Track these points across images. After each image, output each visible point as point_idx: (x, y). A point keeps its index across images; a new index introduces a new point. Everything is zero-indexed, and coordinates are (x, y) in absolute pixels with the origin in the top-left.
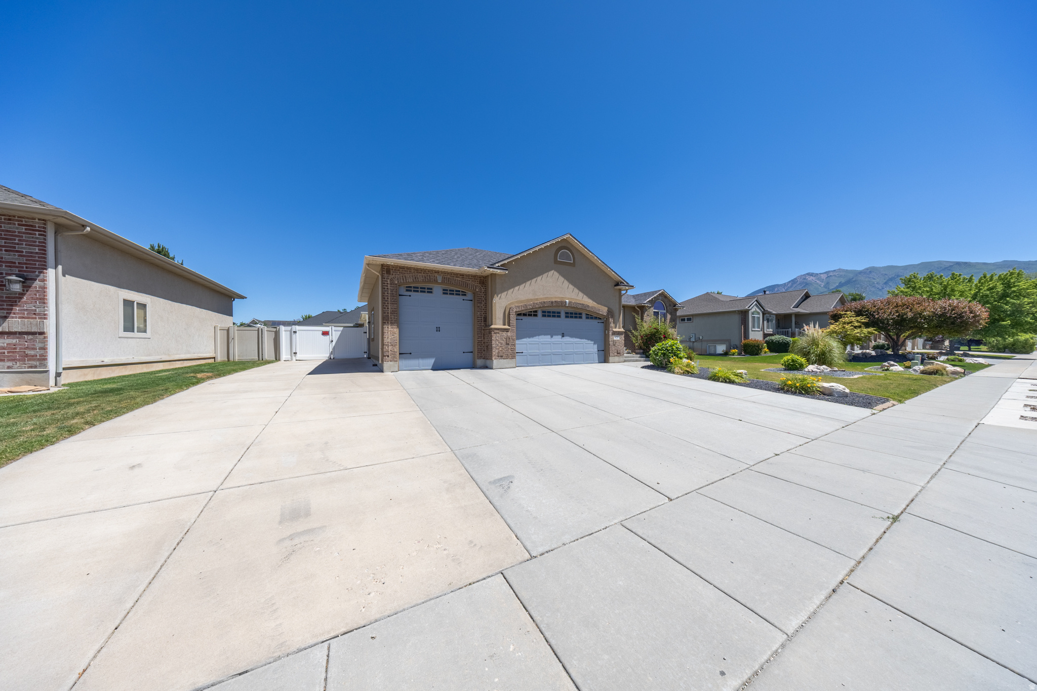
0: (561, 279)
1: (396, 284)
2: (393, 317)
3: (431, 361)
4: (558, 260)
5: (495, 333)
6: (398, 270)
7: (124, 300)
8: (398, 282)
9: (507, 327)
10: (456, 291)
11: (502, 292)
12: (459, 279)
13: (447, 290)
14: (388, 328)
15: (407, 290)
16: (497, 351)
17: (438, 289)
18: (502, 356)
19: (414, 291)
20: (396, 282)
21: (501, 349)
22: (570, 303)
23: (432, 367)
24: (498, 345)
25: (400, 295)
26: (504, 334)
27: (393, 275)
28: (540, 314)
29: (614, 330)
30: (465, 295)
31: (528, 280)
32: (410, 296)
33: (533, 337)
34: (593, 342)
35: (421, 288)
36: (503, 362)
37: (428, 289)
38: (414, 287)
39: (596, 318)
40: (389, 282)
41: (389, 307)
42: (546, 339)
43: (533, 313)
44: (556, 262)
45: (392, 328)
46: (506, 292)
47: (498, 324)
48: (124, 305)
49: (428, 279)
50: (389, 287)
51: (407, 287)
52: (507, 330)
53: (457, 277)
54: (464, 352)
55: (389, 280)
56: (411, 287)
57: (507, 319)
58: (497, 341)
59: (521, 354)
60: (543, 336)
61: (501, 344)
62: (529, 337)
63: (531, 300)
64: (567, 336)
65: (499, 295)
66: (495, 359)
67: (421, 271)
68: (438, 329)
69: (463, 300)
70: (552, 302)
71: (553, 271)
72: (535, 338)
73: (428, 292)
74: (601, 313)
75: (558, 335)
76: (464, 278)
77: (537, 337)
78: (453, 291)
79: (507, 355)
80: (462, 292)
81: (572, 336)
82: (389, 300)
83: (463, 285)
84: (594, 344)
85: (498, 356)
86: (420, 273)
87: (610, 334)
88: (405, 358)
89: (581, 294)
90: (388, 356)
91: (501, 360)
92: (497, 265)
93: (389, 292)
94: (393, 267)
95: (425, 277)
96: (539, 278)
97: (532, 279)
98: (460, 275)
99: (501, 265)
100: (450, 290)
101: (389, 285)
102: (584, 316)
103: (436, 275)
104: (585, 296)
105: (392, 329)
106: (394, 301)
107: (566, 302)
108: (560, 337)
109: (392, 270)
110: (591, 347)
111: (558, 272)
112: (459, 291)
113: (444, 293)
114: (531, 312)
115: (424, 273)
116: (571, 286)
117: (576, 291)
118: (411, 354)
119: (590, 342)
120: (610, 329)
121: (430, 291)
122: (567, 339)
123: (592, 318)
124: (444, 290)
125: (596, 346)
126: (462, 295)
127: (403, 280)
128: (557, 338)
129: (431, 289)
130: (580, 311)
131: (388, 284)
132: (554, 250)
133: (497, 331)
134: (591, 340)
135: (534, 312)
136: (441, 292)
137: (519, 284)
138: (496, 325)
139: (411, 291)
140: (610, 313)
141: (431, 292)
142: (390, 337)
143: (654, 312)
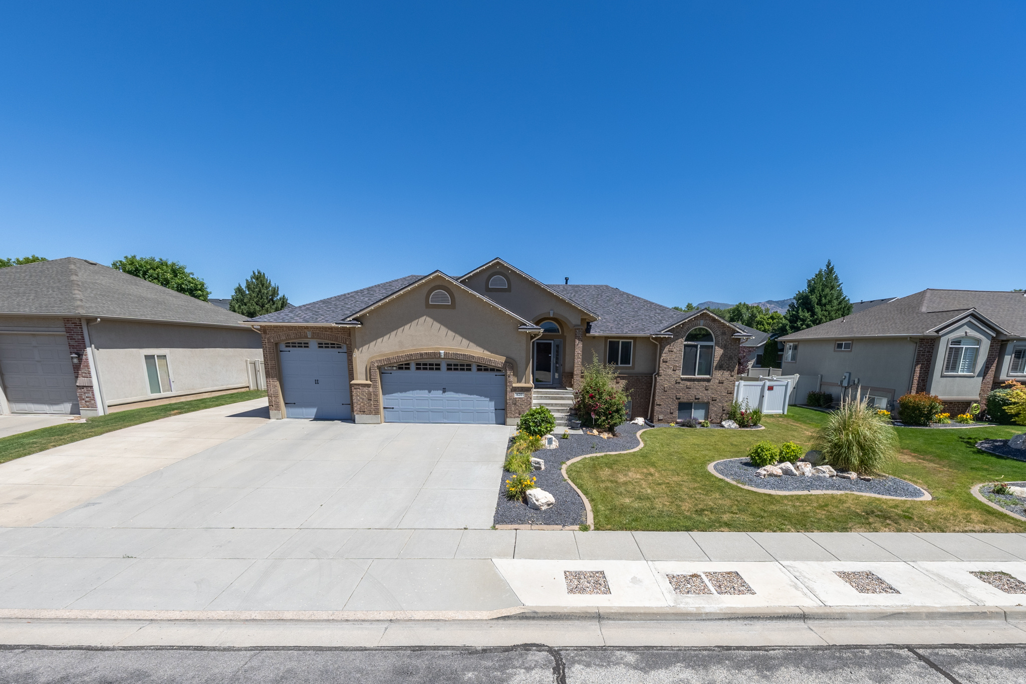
0: (437, 325)
1: (273, 343)
2: (272, 372)
3: (313, 411)
4: (430, 303)
5: (355, 389)
6: (273, 330)
7: (145, 356)
8: (274, 340)
9: (369, 382)
10: (331, 344)
11: (363, 346)
12: (328, 333)
13: (322, 344)
14: (270, 381)
15: (287, 346)
16: (359, 407)
17: (313, 344)
18: (365, 412)
19: (293, 346)
20: (272, 341)
21: (362, 405)
22: (446, 354)
23: (315, 416)
24: (359, 400)
25: (281, 351)
26: (366, 389)
27: (269, 334)
28: (413, 366)
29: (514, 385)
30: (340, 347)
31: (393, 331)
32: (289, 351)
33: (405, 391)
34: (488, 399)
35: (298, 343)
36: (365, 417)
37: (304, 343)
38: (292, 343)
39: (492, 370)
40: (266, 341)
41: (269, 363)
42: (424, 393)
43: (404, 366)
44: (428, 306)
45: (273, 382)
46: (368, 346)
47: (360, 379)
48: (146, 359)
49: (298, 335)
50: (267, 346)
51: (286, 343)
52: (368, 386)
53: (326, 331)
54: (343, 404)
55: (266, 340)
56: (289, 343)
57: (369, 375)
58: (359, 397)
59: (391, 410)
60: (418, 391)
61: (363, 399)
62: (401, 392)
63: (397, 352)
64: (450, 391)
65: (360, 349)
66: (357, 414)
67: (292, 328)
68: (317, 382)
69: (339, 352)
70: (421, 354)
71: (425, 317)
72: (407, 392)
73: (305, 347)
74: (493, 364)
75: (438, 390)
76: (332, 331)
77: (411, 392)
78: (328, 344)
79: (370, 410)
80: (337, 344)
81: (457, 391)
82: (268, 357)
83: (333, 338)
84: (491, 400)
85: (360, 412)
86: (292, 330)
87: (509, 389)
88: (291, 407)
89: (465, 342)
90: (273, 406)
91: (363, 415)
92: (348, 319)
93: (268, 350)
94: (269, 327)
95: (296, 334)
96: (407, 327)
97: (397, 328)
98: (329, 329)
99: (353, 319)
100: (325, 344)
101: (267, 344)
102: (474, 368)
103: (306, 331)
104: (471, 344)
105: (273, 383)
106: (272, 358)
107: (440, 353)
108: (441, 392)
109: (268, 329)
110: (489, 406)
111: (431, 317)
112: (334, 344)
113: (319, 347)
114: (402, 365)
115: (295, 330)
116: (451, 333)
117: (458, 338)
118: (295, 404)
119: (483, 398)
120: (508, 384)
121: (306, 346)
122: (450, 395)
123: (486, 370)
124: (319, 344)
125: (493, 403)
126: (338, 347)
127: (278, 338)
128: (439, 393)
129: (307, 343)
130: (469, 363)
131: (266, 343)
132: (425, 291)
133: (357, 387)
134: (486, 397)
135: (406, 364)
136: (317, 346)
137: (383, 335)
138: (357, 380)
139: (289, 346)
140: (511, 364)
141: (308, 347)
142: (272, 390)
143: (685, 346)
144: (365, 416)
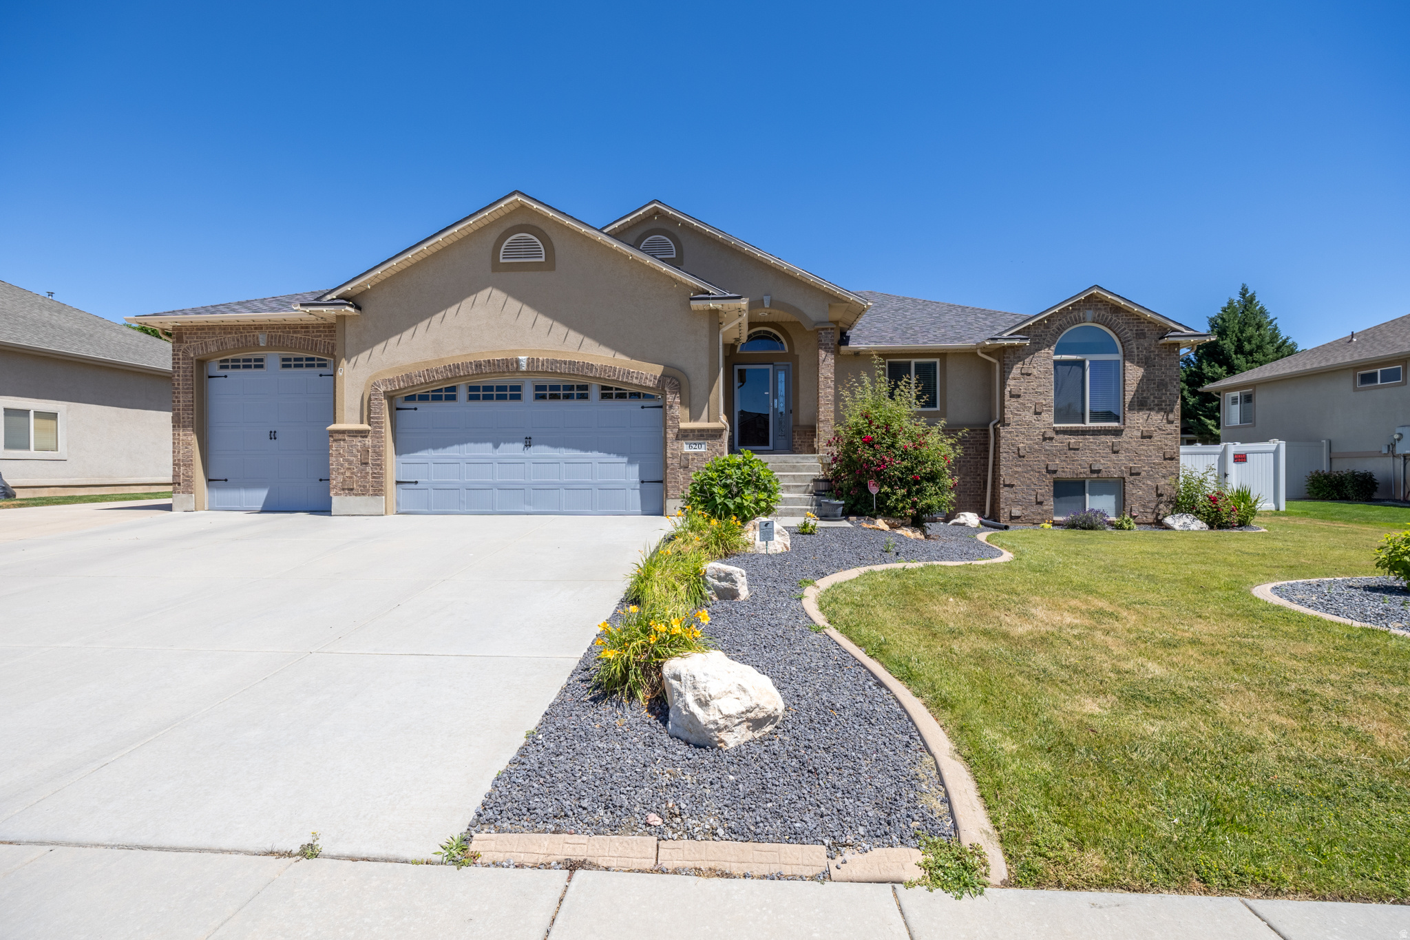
0: (514, 305)
1: (192, 358)
2: (186, 415)
3: (260, 495)
4: (502, 261)
5: (335, 440)
6: (195, 334)
7: (5, 409)
8: (194, 354)
9: (365, 426)
10: (308, 359)
11: (359, 351)
12: (299, 336)
13: (289, 360)
14: (179, 435)
15: (222, 367)
16: (340, 478)
17: (273, 359)
18: (352, 489)
19: (233, 367)
20: (192, 355)
21: (348, 474)
22: (531, 362)
23: (264, 505)
24: (342, 465)
25: (210, 377)
26: (357, 442)
27: (187, 342)
28: (463, 393)
29: (683, 425)
30: (324, 365)
31: (422, 320)
32: (226, 377)
33: (444, 446)
34: (625, 460)
35: (244, 360)
36: (353, 502)
37: (256, 360)
38: (233, 360)
39: (636, 395)
40: (181, 357)
41: (181, 399)
42: (484, 450)
43: (444, 394)
44: (496, 266)
45: (185, 435)
46: (368, 352)
47: (349, 420)
48: (5, 415)
49: (242, 343)
50: (181, 365)
51: (221, 361)
52: (363, 434)
53: (295, 332)
54: (321, 480)
55: (181, 353)
56: (227, 361)
57: (368, 412)
58: (341, 457)
59: (413, 486)
60: (471, 445)
61: (350, 463)
62: (435, 447)
63: (426, 362)
64: (541, 443)
65: (353, 360)
66: (336, 494)
67: (231, 329)
68: (273, 435)
69: (321, 375)
70: (478, 365)
71: (489, 290)
72: (449, 449)
73: (256, 367)
74: (635, 381)
75: (513, 441)
76: (308, 332)
77: (456, 447)
78: (301, 359)
79: (364, 487)
80: (319, 359)
81: (555, 444)
82: (181, 387)
83: (308, 346)
84: (630, 462)
85: (343, 489)
86: (230, 333)
87: (671, 435)
88: (218, 488)
89: (575, 337)
90: (179, 484)
91: (348, 497)
92: (329, 297)
93: (181, 373)
94: (188, 330)
95: (238, 340)
96: (452, 310)
97: (430, 314)
98: (302, 328)
99: (338, 298)
100: (296, 360)
101: (181, 362)
102: (595, 392)
103: (257, 333)
104: (587, 341)
105: (185, 438)
106: (188, 389)
107: (518, 361)
108: (521, 445)
109: (186, 334)
110: (626, 474)
111: (503, 290)
112: (313, 359)
113: (284, 366)
114: (440, 390)
115: (236, 333)
116: (543, 321)
117: (560, 329)
118: (226, 480)
119: (613, 458)
120: (670, 423)
121: (259, 363)
122: (540, 451)
123: (621, 396)
124: (284, 360)
125: (635, 469)
126: (319, 366)
127: (202, 349)
128: (515, 450)
129: (261, 360)
130: (583, 381)
131: (179, 359)
132: (494, 235)
133: (340, 437)
134: (619, 454)
135: (447, 389)
136: (279, 363)
137: (399, 330)
138: (343, 422)
139: (227, 367)
140: (674, 380)
141: (262, 366)
142: (181, 452)
143: (1057, 363)
144: (352, 499)
